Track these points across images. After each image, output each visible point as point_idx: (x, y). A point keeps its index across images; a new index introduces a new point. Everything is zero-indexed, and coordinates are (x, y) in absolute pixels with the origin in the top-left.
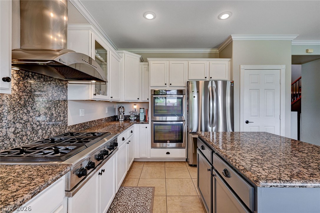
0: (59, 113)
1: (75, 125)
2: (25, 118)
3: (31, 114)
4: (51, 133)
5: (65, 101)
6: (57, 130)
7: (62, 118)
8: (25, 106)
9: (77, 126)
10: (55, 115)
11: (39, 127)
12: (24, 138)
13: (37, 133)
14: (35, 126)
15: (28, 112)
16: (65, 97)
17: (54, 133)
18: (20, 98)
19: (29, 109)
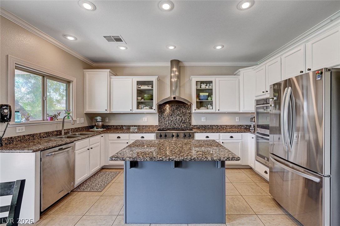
0: (186, 119)
1: (197, 125)
2: (172, 119)
3: (174, 118)
4: (182, 126)
5: (190, 113)
6: (185, 126)
7: (188, 121)
8: (171, 115)
9: (198, 126)
10: (184, 119)
11: (176, 123)
12: (171, 126)
13: (176, 125)
14: (175, 122)
15: (173, 117)
16: (189, 112)
17: (183, 126)
18: (170, 113)
19: (173, 116)
